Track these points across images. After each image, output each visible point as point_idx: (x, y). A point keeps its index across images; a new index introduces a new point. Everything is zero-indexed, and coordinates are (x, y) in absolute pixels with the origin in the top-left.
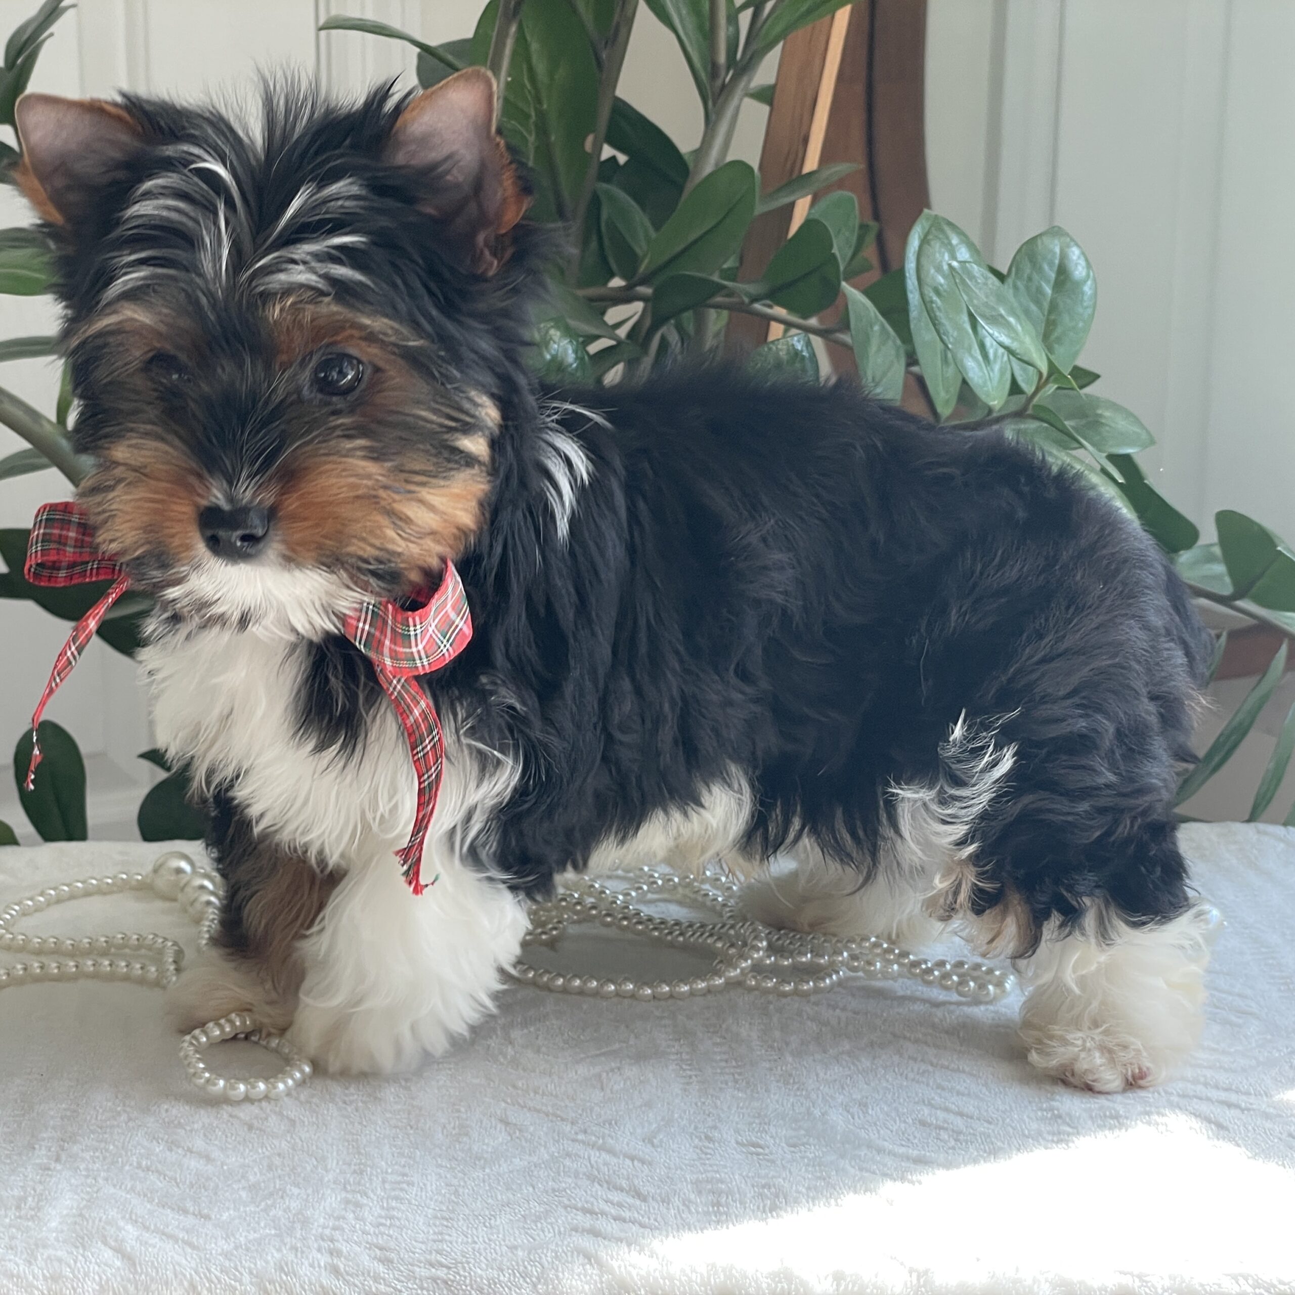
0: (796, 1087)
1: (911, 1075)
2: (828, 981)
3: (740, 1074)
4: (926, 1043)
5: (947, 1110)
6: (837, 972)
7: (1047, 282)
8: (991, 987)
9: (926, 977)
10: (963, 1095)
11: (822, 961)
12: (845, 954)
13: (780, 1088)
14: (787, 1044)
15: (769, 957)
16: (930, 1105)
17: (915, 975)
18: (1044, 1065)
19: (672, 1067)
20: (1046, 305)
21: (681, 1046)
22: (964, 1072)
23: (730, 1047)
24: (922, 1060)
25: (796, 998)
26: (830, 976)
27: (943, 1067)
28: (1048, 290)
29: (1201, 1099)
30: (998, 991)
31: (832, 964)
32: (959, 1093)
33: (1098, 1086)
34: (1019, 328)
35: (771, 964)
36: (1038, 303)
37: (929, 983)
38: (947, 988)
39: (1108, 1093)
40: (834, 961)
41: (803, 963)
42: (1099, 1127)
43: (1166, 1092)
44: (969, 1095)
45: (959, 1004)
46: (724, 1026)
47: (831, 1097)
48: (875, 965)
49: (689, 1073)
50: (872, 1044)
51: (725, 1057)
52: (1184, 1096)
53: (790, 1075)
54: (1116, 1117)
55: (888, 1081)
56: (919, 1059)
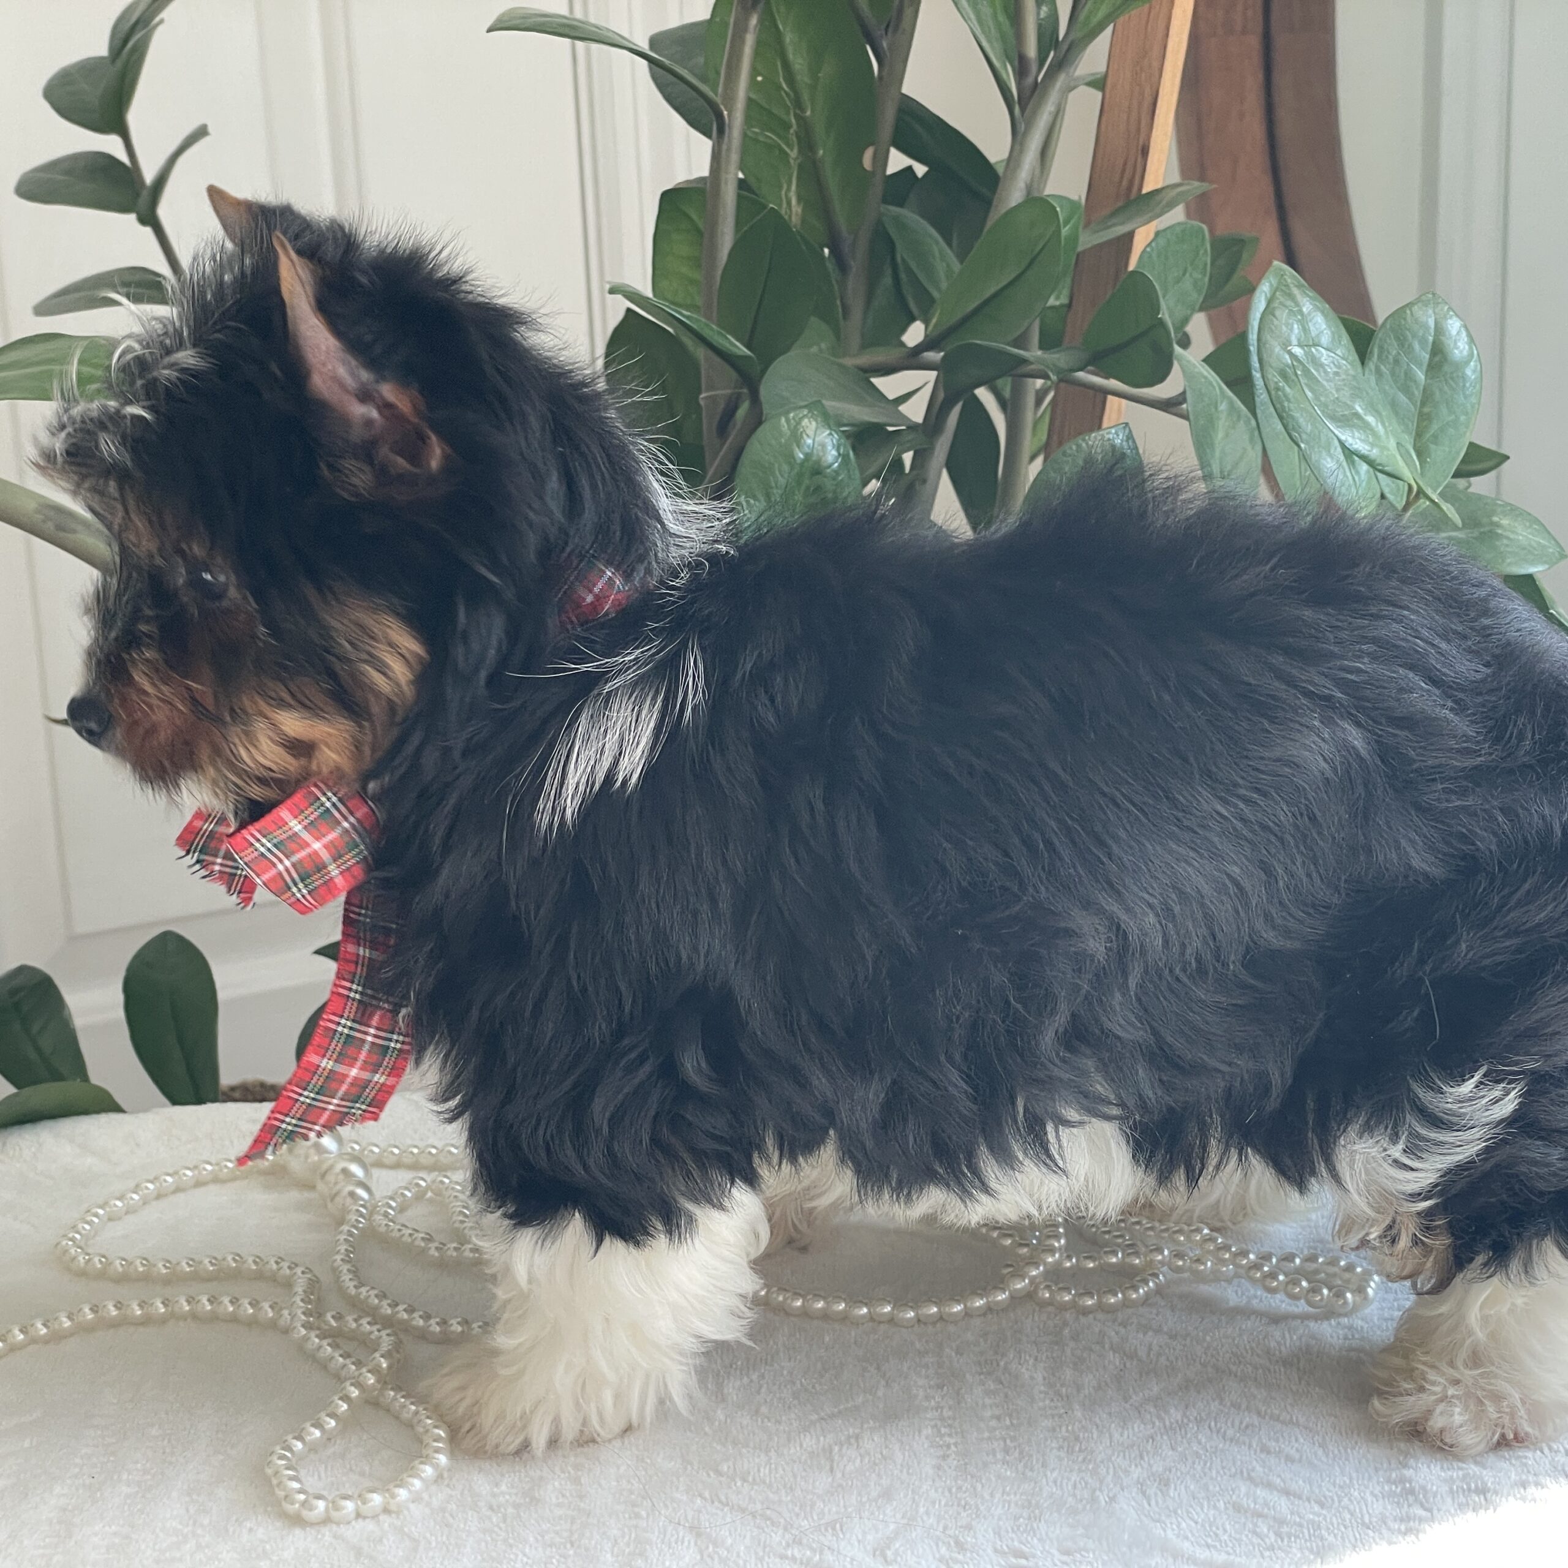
0: (1082, 1456)
1: (1230, 1433)
2: (1143, 1290)
4: (1255, 1381)
5: (1269, 1486)
6: (1156, 1275)
7: (1419, 365)
8: (1349, 1294)
9: (1268, 1283)
10: (1293, 1461)
11: (1136, 1262)
12: (1167, 1251)
13: (1060, 1459)
14: (1079, 1390)
15: (1069, 1258)
16: (1250, 1479)
17: (1254, 1279)
20: (1418, 394)
22: (1297, 1424)
24: (1248, 1408)
25: (1100, 1316)
26: (1146, 1283)
27: (1272, 1417)
28: (1421, 376)
30: (1358, 1299)
31: (1149, 1265)
32: (1289, 1459)
34: (1380, 429)
35: (1071, 1267)
36: (1406, 390)
37: (1271, 1292)
38: (1293, 1296)
40: (1152, 1261)
41: (1112, 1265)
44: (1300, 1461)
47: (1125, 1471)
48: (1205, 1264)
50: (1187, 1385)
55: (1200, 1443)
56: (1243, 1406)
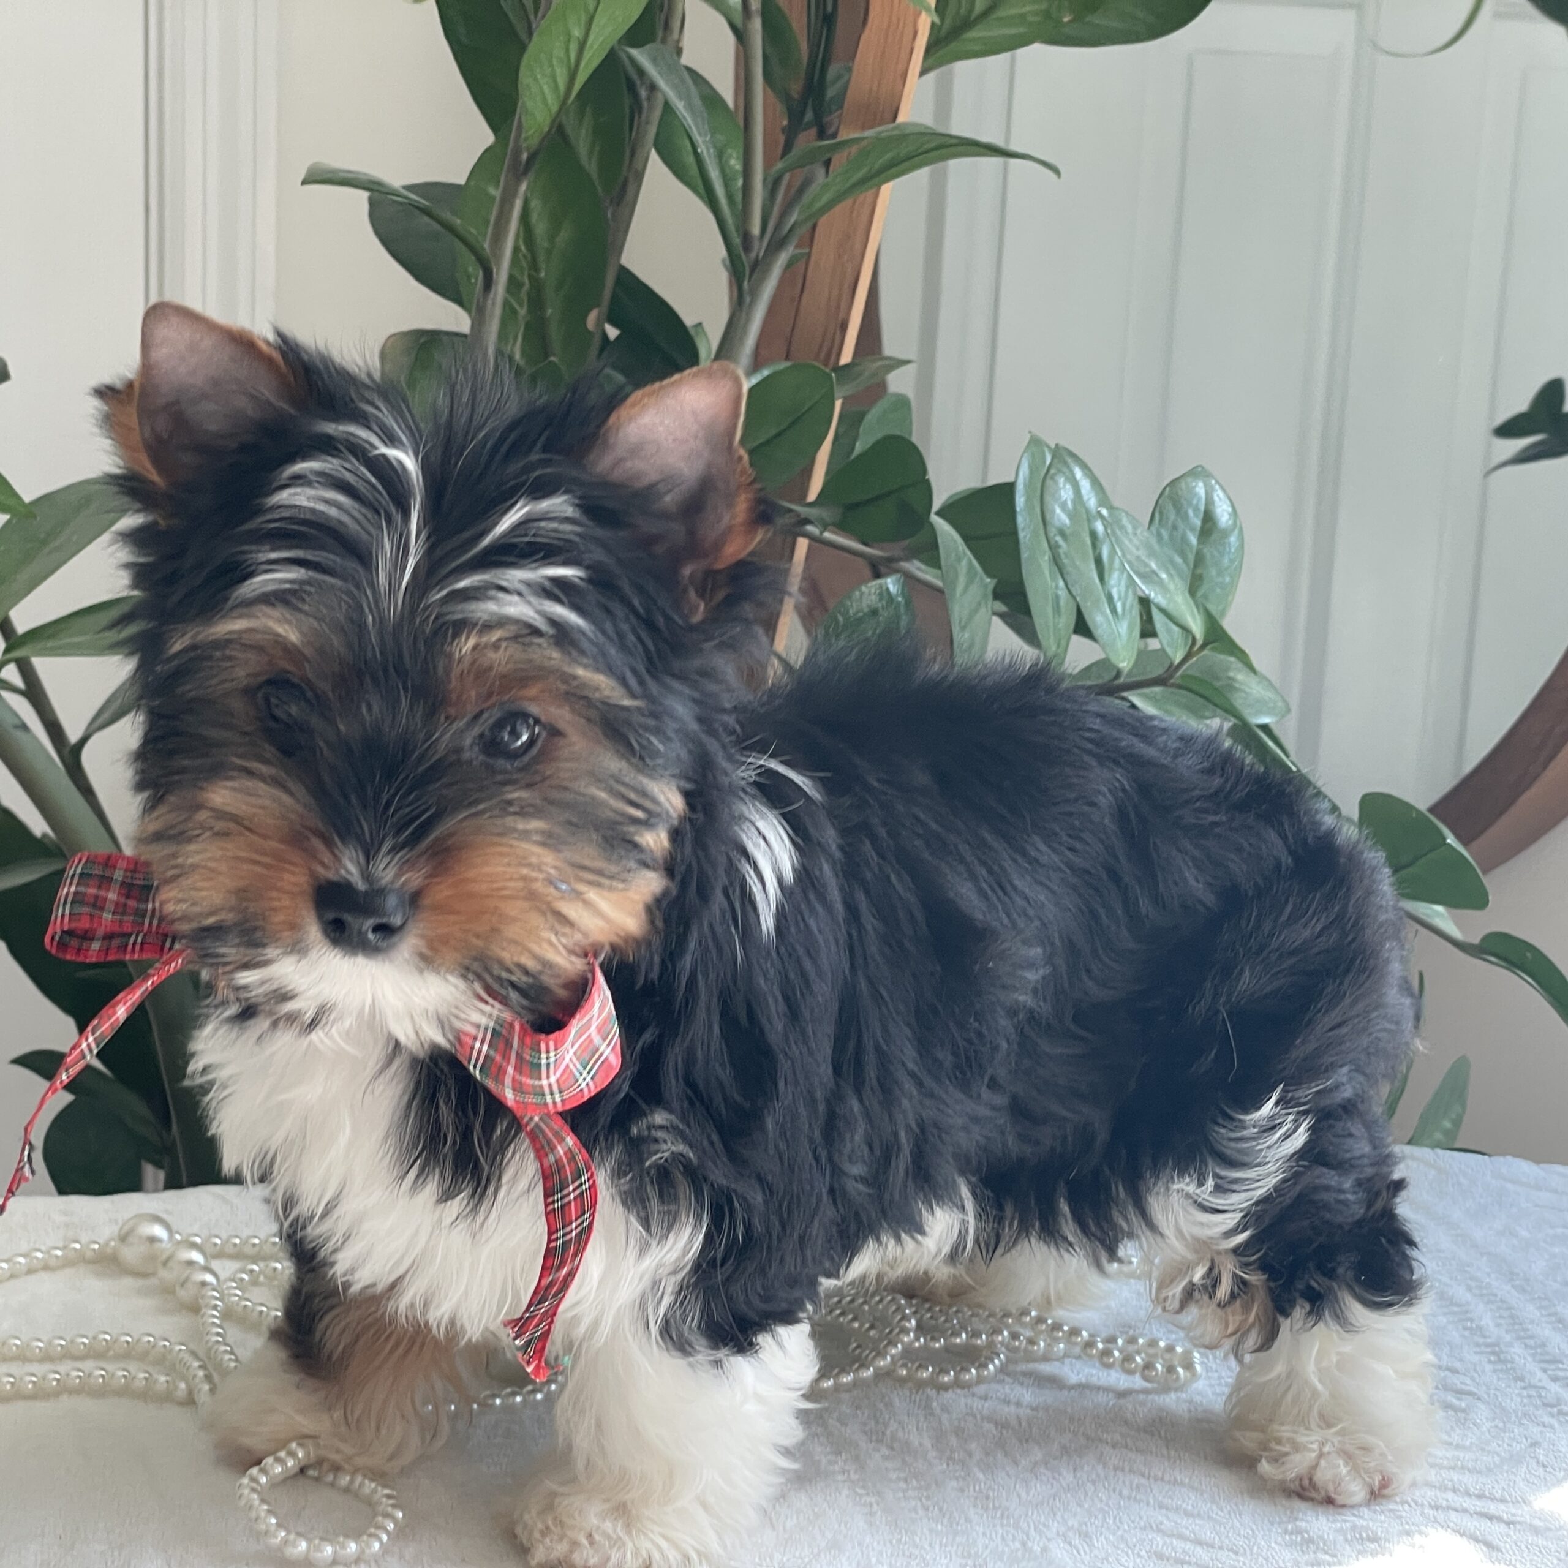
0: (999, 1514)
1: (1126, 1492)
2: (991, 1367)
3: (928, 1498)
4: (1126, 1447)
5: (1182, 1537)
6: (998, 1355)
7: (1193, 530)
8: (1180, 1370)
9: (1105, 1359)
10: (1192, 1515)
11: (979, 1342)
12: (1006, 1333)
14: (970, 1455)
15: (917, 1339)
16: (1159, 1531)
17: (1091, 1356)
18: (1280, 1477)
19: (845, 1492)
20: (1191, 558)
21: (845, 1462)
22: (1182, 1484)
23: (904, 1461)
24: (1131, 1471)
25: (959, 1391)
26: (992, 1361)
27: (1156, 1479)
28: (1193, 540)
29: (1456, 1510)
30: (1188, 1375)
31: (991, 1345)
33: (1340, 1500)
34: (1172, 587)
35: (920, 1347)
36: (1183, 554)
37: (1109, 1366)
38: (1130, 1372)
39: (1352, 1507)
40: (993, 1342)
41: (956, 1345)
42: (1359, 1552)
43: (1416, 1502)
44: (1199, 1515)
45: (1146, 1391)
46: (888, 1432)
47: (1044, 1525)
48: (1039, 1345)
49: (868, 1499)
50: (1065, 1450)
51: (902, 1475)
52: (1437, 1508)
53: (987, 1498)
54: (1374, 1539)
55: (1102, 1501)
56: (1127, 1469)
